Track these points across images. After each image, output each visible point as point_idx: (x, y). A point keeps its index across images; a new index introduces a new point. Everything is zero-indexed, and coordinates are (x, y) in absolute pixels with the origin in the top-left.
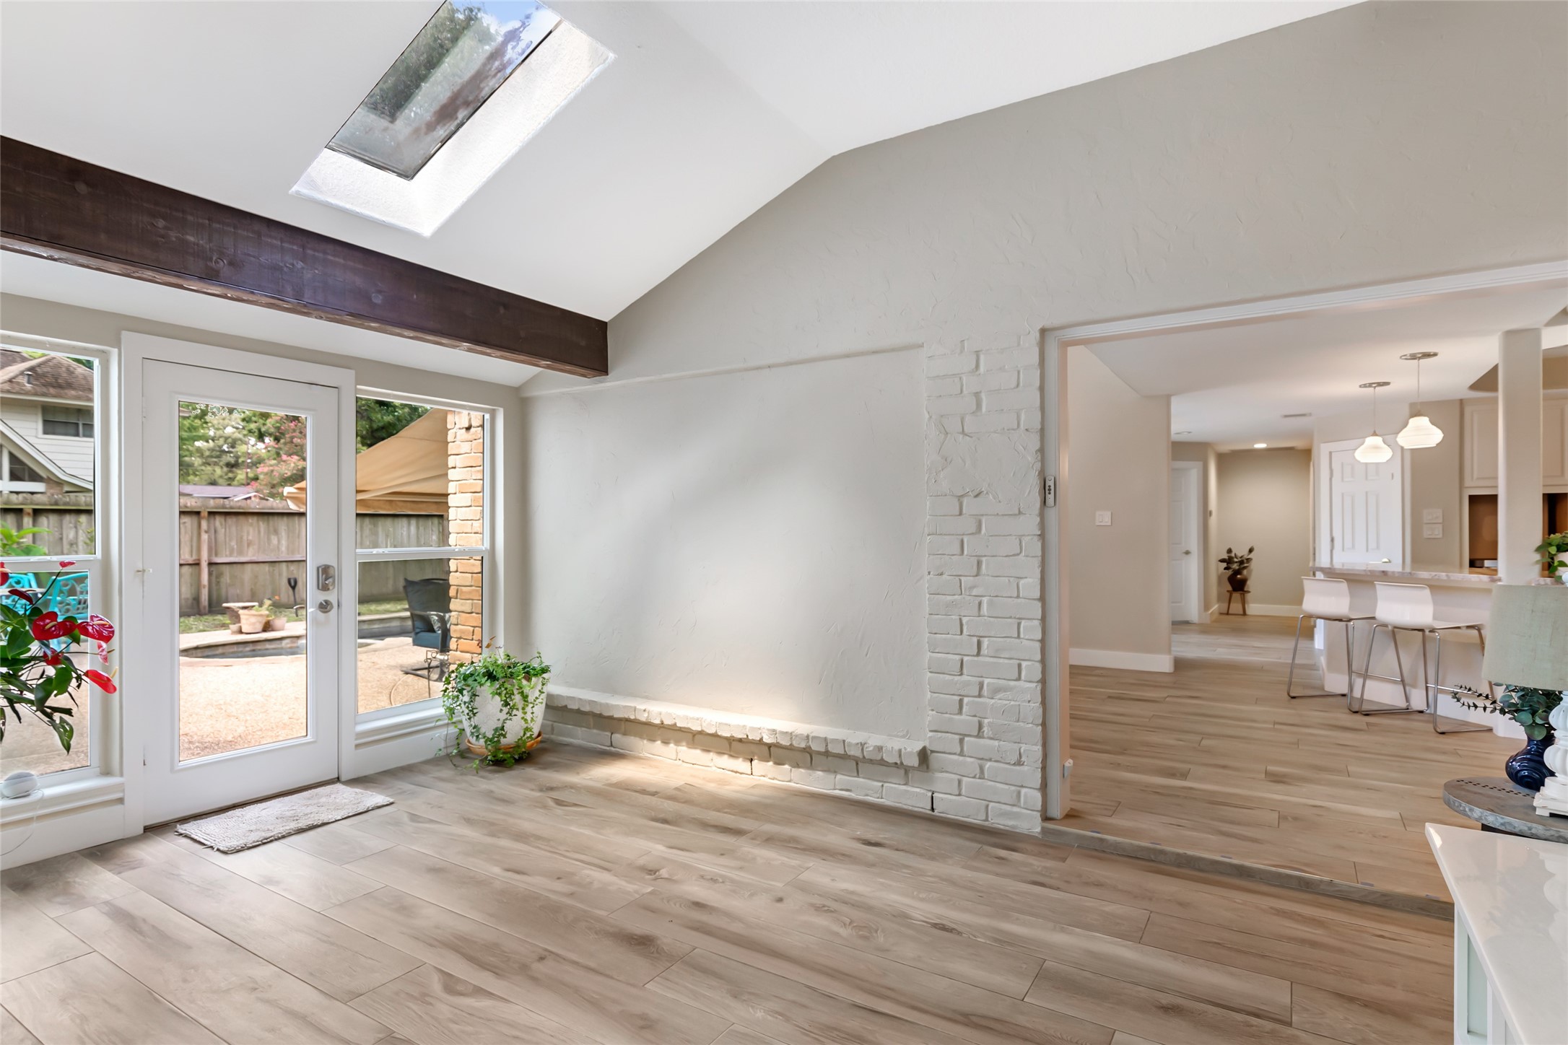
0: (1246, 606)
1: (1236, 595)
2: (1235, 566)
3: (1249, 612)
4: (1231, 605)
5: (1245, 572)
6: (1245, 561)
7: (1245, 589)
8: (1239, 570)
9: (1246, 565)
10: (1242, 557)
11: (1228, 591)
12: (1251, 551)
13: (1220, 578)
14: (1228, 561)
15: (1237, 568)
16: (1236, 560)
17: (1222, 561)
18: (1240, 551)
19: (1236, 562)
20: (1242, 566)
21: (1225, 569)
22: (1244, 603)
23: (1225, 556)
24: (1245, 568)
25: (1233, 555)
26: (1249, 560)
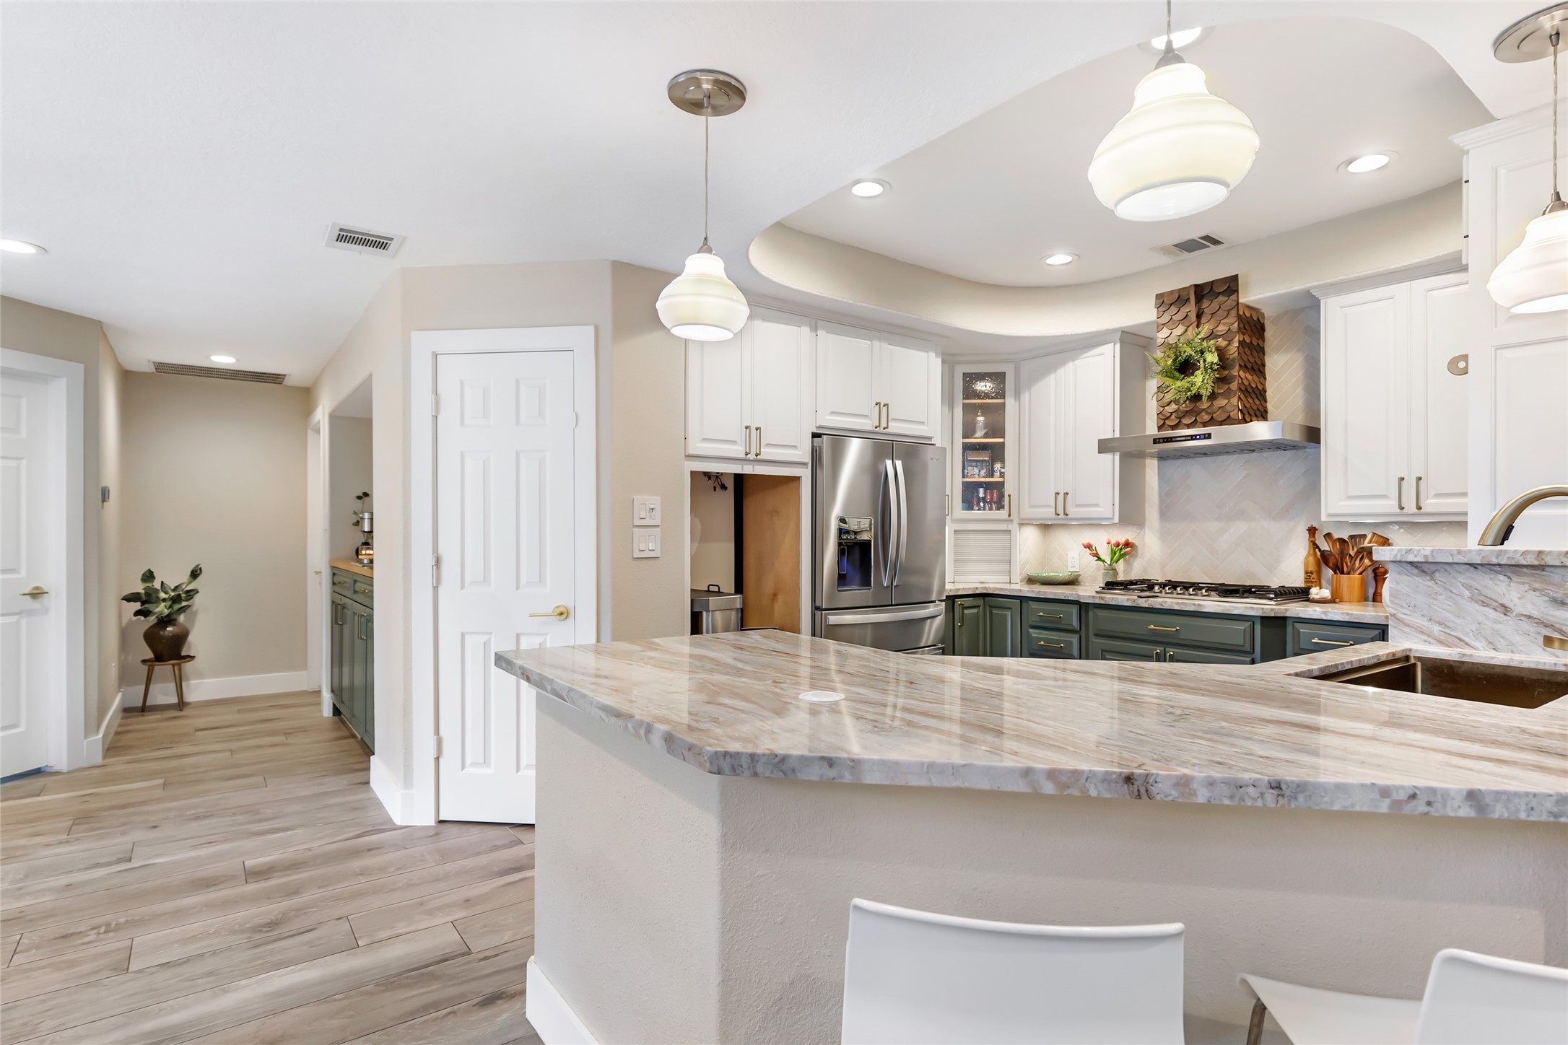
0: (183, 684)
1: (164, 669)
2: (162, 609)
3: (190, 697)
4: (152, 687)
5: (181, 618)
6: (183, 595)
7: (183, 653)
8: (169, 615)
9: (184, 604)
10: (176, 589)
11: (144, 661)
12: (195, 574)
13: (124, 634)
14: (145, 600)
15: (166, 612)
16: (163, 595)
17: (130, 598)
18: (172, 576)
19: (164, 600)
20: (176, 607)
21: (137, 613)
22: (179, 680)
23: (140, 588)
24: (182, 610)
25: (157, 585)
26: (191, 594)
